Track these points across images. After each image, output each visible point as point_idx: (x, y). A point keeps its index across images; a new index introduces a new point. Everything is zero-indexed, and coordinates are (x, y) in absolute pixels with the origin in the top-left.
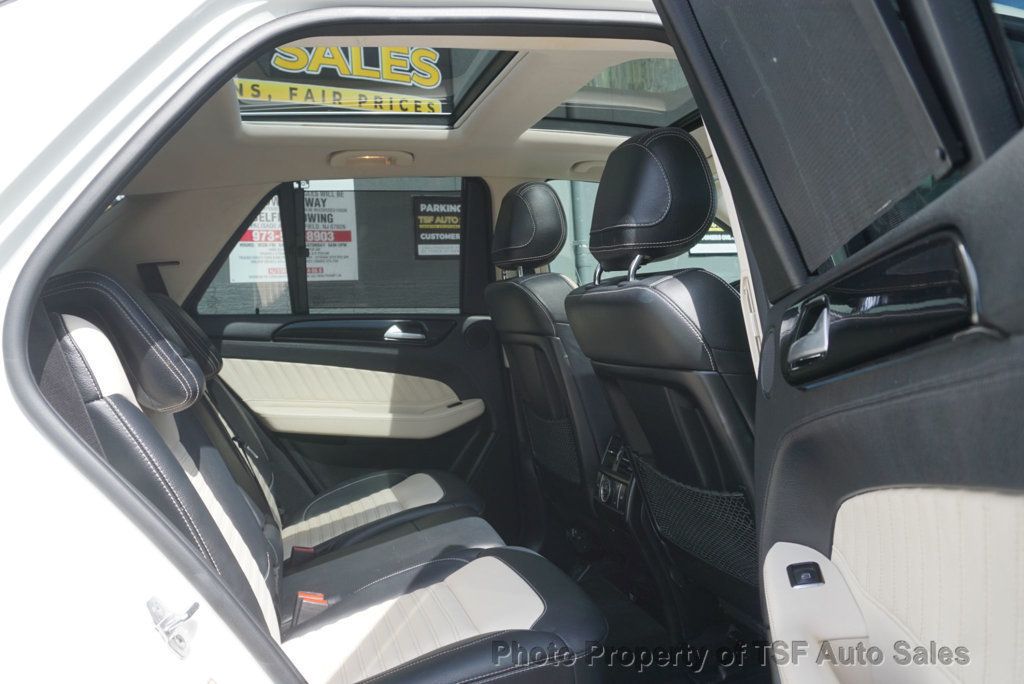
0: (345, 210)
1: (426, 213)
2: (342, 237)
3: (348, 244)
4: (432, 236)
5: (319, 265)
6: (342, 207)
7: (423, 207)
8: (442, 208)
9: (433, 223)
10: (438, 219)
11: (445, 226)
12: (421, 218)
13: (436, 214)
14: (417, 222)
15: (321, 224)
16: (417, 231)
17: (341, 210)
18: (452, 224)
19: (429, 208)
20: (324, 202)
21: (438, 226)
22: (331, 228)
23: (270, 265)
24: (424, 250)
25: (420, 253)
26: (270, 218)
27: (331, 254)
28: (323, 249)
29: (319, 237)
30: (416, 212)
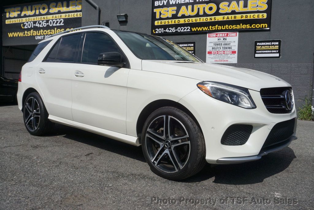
0: (235, 46)
1: (259, 45)
2: (234, 52)
3: (235, 54)
4: (260, 52)
5: (227, 59)
6: (234, 45)
7: (258, 44)
8: (264, 44)
9: (261, 48)
10: (263, 47)
11: (265, 49)
12: (257, 47)
13: (262, 46)
14: (256, 48)
15: (228, 50)
16: (255, 50)
17: (234, 46)
18: (267, 48)
19: (260, 44)
20: (230, 44)
21: (262, 49)
22: (231, 50)
23: (216, 59)
24: (257, 55)
25: (256, 56)
26: (216, 48)
27: (231, 57)
28: (228, 56)
29: (228, 52)
30: (256, 45)
